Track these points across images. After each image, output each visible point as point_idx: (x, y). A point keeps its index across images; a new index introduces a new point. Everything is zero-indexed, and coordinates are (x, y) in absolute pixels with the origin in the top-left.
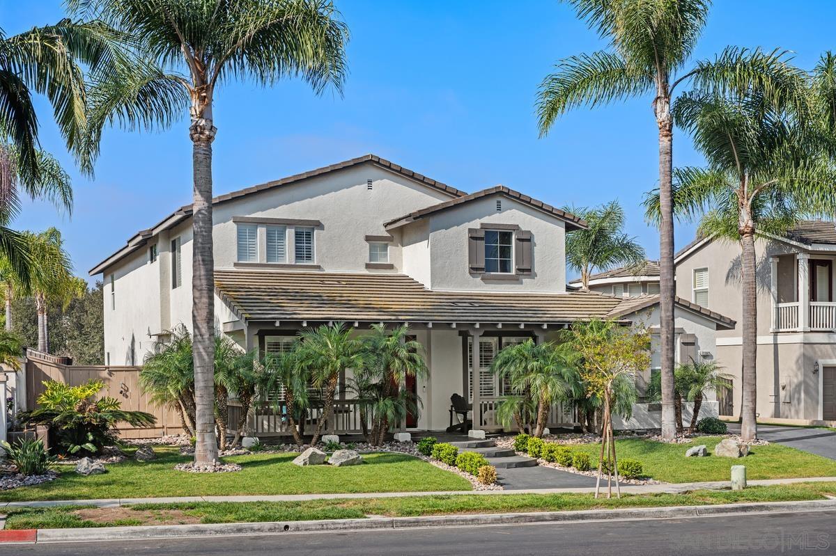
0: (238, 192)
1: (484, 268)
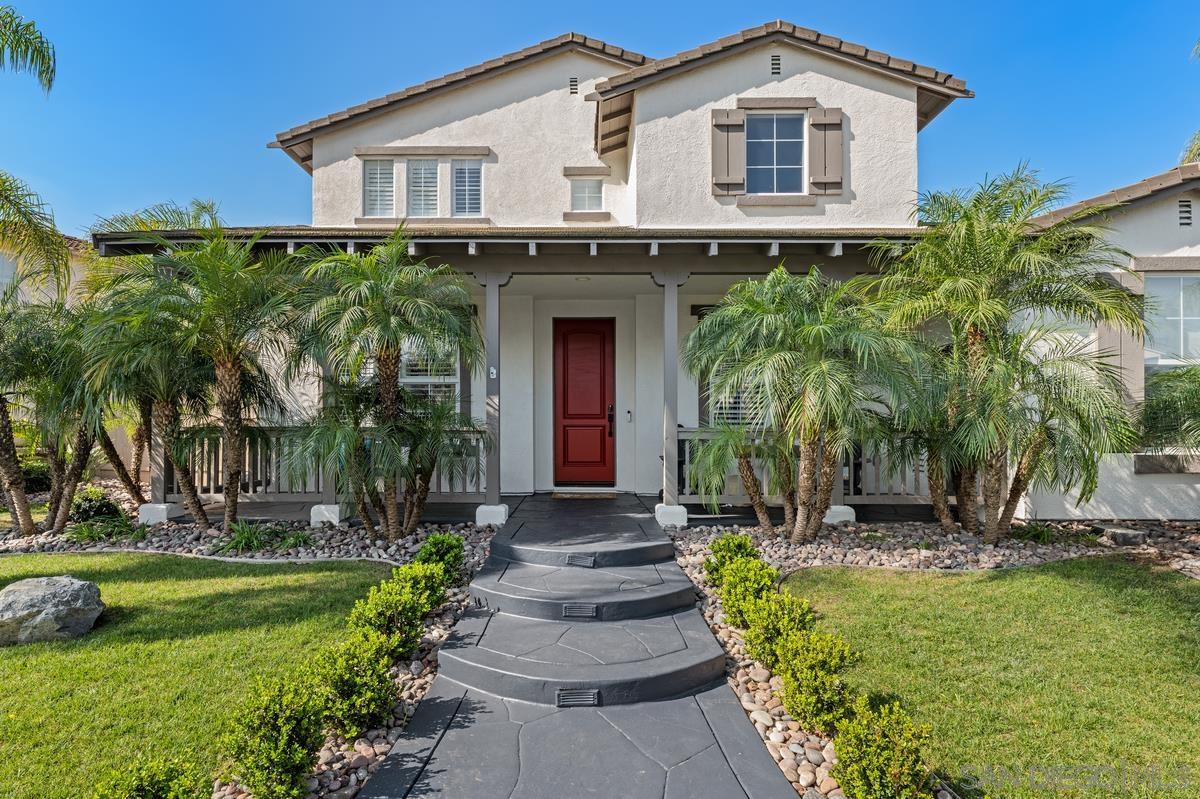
0: (359, 107)
1: (743, 184)
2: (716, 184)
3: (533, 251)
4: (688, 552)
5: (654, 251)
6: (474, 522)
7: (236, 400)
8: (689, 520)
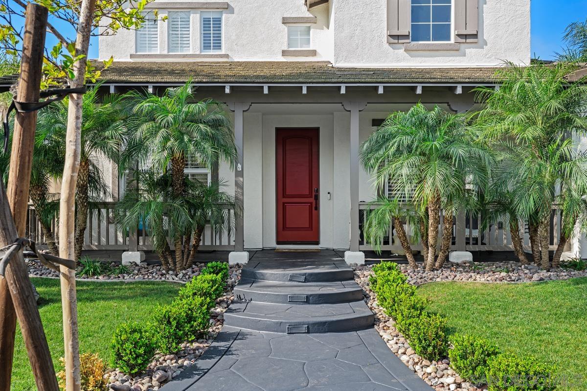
1: (409, 36)
2: (390, 36)
3: (266, 91)
4: (363, 276)
5: (343, 91)
6: (228, 262)
7: (86, 184)
8: (366, 261)
